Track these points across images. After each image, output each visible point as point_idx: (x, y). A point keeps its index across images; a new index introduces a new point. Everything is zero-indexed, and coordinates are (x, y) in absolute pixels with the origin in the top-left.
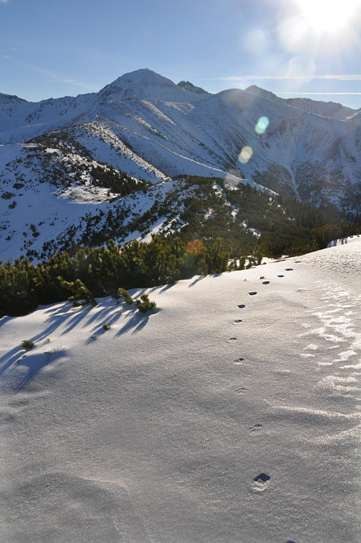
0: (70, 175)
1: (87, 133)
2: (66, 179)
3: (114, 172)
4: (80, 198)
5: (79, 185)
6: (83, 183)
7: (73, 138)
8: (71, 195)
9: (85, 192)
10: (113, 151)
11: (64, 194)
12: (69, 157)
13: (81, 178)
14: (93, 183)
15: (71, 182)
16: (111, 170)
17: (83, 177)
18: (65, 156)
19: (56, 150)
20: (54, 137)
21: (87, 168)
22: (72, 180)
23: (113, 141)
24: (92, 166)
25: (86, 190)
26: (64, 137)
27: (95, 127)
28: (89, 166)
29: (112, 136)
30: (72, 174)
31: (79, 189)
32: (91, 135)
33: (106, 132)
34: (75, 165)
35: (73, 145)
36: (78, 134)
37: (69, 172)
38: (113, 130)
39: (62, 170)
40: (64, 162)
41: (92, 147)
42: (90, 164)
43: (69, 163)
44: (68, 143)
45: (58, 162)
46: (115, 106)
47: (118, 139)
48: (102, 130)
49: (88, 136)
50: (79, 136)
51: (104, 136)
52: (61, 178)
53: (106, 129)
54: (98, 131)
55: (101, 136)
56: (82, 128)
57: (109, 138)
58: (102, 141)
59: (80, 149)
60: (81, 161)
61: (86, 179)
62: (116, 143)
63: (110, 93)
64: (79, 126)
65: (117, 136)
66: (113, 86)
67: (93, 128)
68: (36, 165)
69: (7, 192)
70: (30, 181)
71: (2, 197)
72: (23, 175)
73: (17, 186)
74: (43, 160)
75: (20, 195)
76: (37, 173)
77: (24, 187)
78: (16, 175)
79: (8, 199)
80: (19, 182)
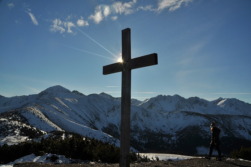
0: (9, 131)
1: (27, 111)
2: (6, 133)
3: (33, 129)
4: (10, 142)
5: (13, 135)
6: (15, 134)
7: (20, 114)
8: (6, 140)
9: (14, 139)
10: (39, 119)
11: (2, 140)
12: (11, 122)
13: (14, 132)
14: (20, 134)
15: (9, 134)
16: (32, 128)
17: (15, 132)
18: (9, 122)
19: (5, 119)
20: (11, 113)
21: (19, 127)
22: (10, 133)
23: (39, 115)
24: (22, 126)
25: (15, 138)
26: (16, 113)
27: (32, 108)
28: (21, 126)
29: (40, 113)
30: (10, 131)
31: (12, 137)
32: (29, 112)
33: (37, 111)
34: (13, 126)
35: (20, 116)
36: (23, 111)
37: (9, 129)
38: (40, 110)
39: (6, 129)
40: (8, 125)
41: (29, 117)
42: (21, 125)
43: (10, 125)
44: (17, 116)
45: (5, 125)
46: (43, 100)
47: (42, 114)
48: (35, 110)
49: (28, 113)
50: (23, 113)
51: (36, 113)
52: (4, 133)
53: (37, 109)
54: (33, 110)
55: (34, 112)
56: (26, 109)
57: (38, 113)
58: (34, 115)
59: (23, 118)
60: (17, 124)
61: (17, 132)
62: (41, 115)
63: (43, 94)
64: (24, 108)
65: (42, 112)
66: (45, 92)
67: (31, 109)
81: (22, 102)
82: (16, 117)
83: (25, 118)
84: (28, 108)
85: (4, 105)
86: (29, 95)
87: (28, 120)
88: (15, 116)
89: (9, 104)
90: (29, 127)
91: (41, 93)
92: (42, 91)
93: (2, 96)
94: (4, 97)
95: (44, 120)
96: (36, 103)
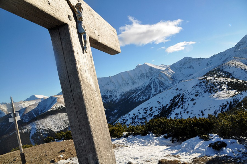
0: (217, 87)
1: (228, 66)
2: (216, 89)
3: (239, 81)
4: (221, 97)
5: (221, 91)
6: (223, 90)
7: (222, 70)
8: (217, 96)
9: (224, 94)
10: (243, 71)
11: (214, 96)
12: (217, 79)
13: (222, 88)
14: (228, 89)
15: (217, 90)
16: (237, 81)
17: (223, 87)
18: (215, 79)
19: (211, 78)
20: (214, 71)
21: (225, 83)
22: (218, 89)
23: (242, 67)
24: (228, 81)
25: (224, 93)
26: (219, 70)
27: (233, 62)
28: (226, 82)
29: (242, 64)
30: (218, 87)
31: (221, 93)
32: (231, 66)
33: (238, 63)
34: (219, 83)
35: (223, 72)
36: (225, 67)
37: (217, 86)
38: (241, 62)
39: (214, 86)
40: (214, 82)
41: (232, 71)
42: (226, 80)
43: (217, 82)
44: (220, 72)
45: (212, 83)
46: (241, 51)
47: (245, 65)
48: (236, 63)
49: (229, 67)
50: (225, 68)
51: (237, 65)
52: (213, 89)
54: (234, 64)
55: (235, 66)
56: (226, 64)
57: (240, 65)
58: (236, 68)
59: (226, 73)
60: (223, 80)
61: (224, 88)
62: (244, 67)
63: (240, 45)
64: (225, 64)
65: (245, 64)
66: (241, 42)
67: (231, 63)
68: (203, 86)
69: (192, 99)
70: (201, 93)
71: (191, 101)
72: (198, 91)
73: (196, 96)
74: (206, 83)
75: (197, 99)
76: (203, 89)
77: (199, 96)
78: (195, 91)
79: (193, 101)
80: (197, 94)
81: (221, 59)
82: (220, 74)
83: (228, 73)
84: (228, 63)
85: (207, 66)
86: (226, 50)
87: (232, 74)
88: (218, 73)
89: (211, 64)
90: (235, 81)
91: (238, 45)
92: (238, 43)
93: (203, 58)
94: (204, 58)
96: (234, 56)
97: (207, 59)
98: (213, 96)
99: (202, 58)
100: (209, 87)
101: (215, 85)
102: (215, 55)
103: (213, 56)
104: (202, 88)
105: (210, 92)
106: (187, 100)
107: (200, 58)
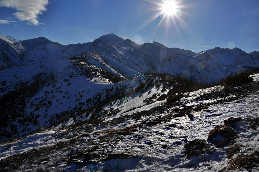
0: (93, 73)
1: (91, 57)
4: (99, 82)
5: (97, 77)
7: (86, 59)
8: (94, 80)
14: (102, 77)
17: (97, 74)
18: (89, 65)
20: (78, 58)
21: (98, 70)
22: (94, 75)
23: (102, 61)
24: (100, 70)
25: (100, 79)
29: (101, 59)
31: (98, 79)
32: (93, 58)
33: (99, 57)
34: (94, 69)
36: (88, 58)
38: (101, 57)
40: (89, 68)
45: (87, 68)
46: (101, 48)
49: (92, 59)
51: (98, 59)
52: (89, 74)
53: (98, 56)
58: (97, 61)
61: (99, 75)
63: (97, 42)
64: (88, 55)
66: (98, 40)
68: (78, 68)
69: (66, 79)
70: (76, 75)
71: (64, 81)
72: (72, 72)
73: (71, 77)
74: (80, 67)
75: (72, 80)
76: (79, 72)
77: (74, 77)
78: (69, 72)
79: (67, 81)
80: (71, 75)
81: (77, 50)
86: (84, 43)
91: (95, 41)
95: (107, 67)
97: (64, 45)
98: (90, 80)
99: (59, 43)
100: (84, 71)
101: (90, 70)
102: (72, 44)
103: (71, 45)
104: (77, 70)
105: (87, 76)
106: (60, 80)
107: (57, 43)
